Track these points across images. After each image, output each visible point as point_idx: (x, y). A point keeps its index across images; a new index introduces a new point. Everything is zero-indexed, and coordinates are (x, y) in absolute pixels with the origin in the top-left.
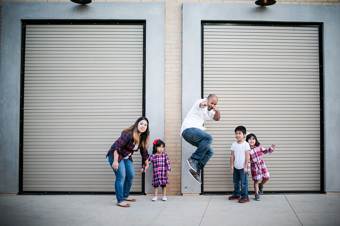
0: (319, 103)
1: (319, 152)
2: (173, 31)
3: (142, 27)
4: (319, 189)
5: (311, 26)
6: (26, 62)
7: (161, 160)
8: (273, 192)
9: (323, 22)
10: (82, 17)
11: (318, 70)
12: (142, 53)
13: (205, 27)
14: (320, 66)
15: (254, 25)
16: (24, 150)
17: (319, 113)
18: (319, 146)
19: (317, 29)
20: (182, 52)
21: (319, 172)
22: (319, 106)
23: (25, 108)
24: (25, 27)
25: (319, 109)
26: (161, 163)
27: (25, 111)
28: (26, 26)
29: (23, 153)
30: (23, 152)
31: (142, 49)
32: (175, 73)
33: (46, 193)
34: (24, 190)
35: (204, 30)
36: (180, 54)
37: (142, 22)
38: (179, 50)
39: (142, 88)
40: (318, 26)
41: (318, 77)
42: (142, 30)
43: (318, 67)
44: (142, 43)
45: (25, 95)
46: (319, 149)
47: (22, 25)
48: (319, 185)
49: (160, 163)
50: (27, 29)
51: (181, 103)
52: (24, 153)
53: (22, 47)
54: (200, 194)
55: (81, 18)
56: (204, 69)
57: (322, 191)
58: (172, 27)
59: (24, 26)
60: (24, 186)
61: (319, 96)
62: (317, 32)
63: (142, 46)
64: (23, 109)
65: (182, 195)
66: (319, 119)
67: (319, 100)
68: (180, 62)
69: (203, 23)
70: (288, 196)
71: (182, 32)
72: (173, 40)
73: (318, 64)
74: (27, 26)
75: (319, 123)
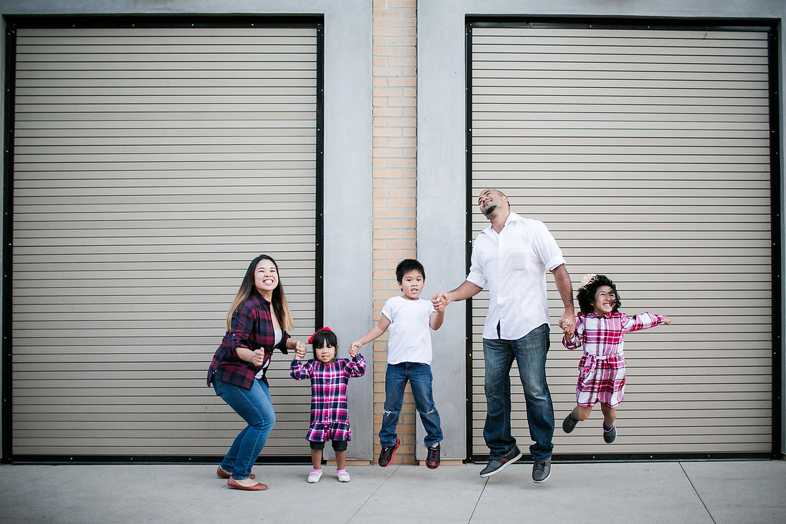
0: (768, 227)
1: (769, 353)
2: (393, 43)
3: (313, 32)
4: (767, 448)
5: (750, 28)
6: (17, 125)
7: (335, 377)
8: (651, 455)
9: (779, 20)
10: (161, 9)
11: (767, 143)
12: (314, 99)
13: (475, 31)
14: (771, 132)
15: (601, 26)
16: (15, 350)
17: (769, 252)
18: (769, 336)
19: (765, 36)
20: (416, 97)
21: (769, 404)
22: (769, 235)
23: (16, 242)
24: (15, 34)
25: (769, 243)
26: (335, 385)
27: (15, 251)
28: (16, 32)
29: (11, 357)
30: (12, 354)
31: (314, 91)
32: (400, 150)
33: (71, 461)
34: (16, 451)
35: (474, 40)
36: (411, 103)
37: (315, 21)
38: (409, 92)
39: (314, 189)
40: (768, 28)
41: (767, 160)
42: (314, 41)
43: (767, 134)
44: (314, 74)
45: (16, 209)
46: (769, 345)
47: (7, 30)
48: (769, 438)
49: (330, 385)
50: (19, 41)
51: (416, 229)
52: (15, 359)
53: (6, 87)
54: (464, 462)
55: (158, 9)
56: (474, 141)
57: (776, 452)
58: (392, 31)
59: (11, 33)
60: (15, 442)
61: (768, 210)
62: (765, 44)
63: (314, 83)
64: (12, 246)
65: (418, 464)
66: (769, 269)
67: (768, 218)
68: (412, 122)
69: (472, 21)
70: (689, 465)
71: (416, 46)
72: (394, 65)
73: (767, 126)
74: (20, 32)
75: (769, 277)
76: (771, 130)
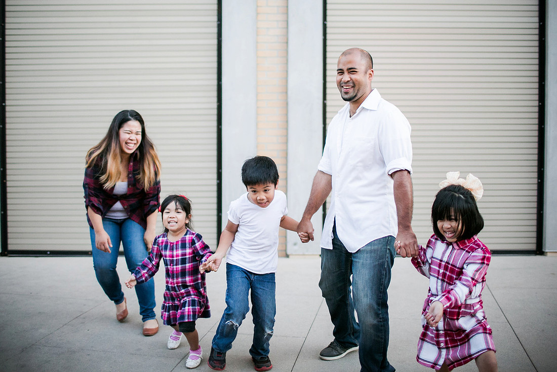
0: (537, 91)
1: (536, 181)
4: (533, 247)
11: (537, 31)
16: (8, 178)
17: (536, 109)
18: (536, 169)
21: (535, 217)
22: (537, 97)
23: (7, 103)
25: (536, 103)
27: (8, 108)
29: (6, 183)
30: (6, 181)
32: (276, 37)
33: (48, 254)
34: (10, 248)
39: (215, 65)
41: (537, 44)
43: (537, 25)
45: (7, 80)
46: (536, 175)
48: (534, 240)
51: (287, 92)
52: (9, 184)
56: (328, 30)
57: (539, 250)
60: (9, 241)
61: (537, 79)
64: (5, 106)
66: (536, 121)
67: (537, 85)
73: (537, 20)
75: (536, 127)
76: (539, 22)
